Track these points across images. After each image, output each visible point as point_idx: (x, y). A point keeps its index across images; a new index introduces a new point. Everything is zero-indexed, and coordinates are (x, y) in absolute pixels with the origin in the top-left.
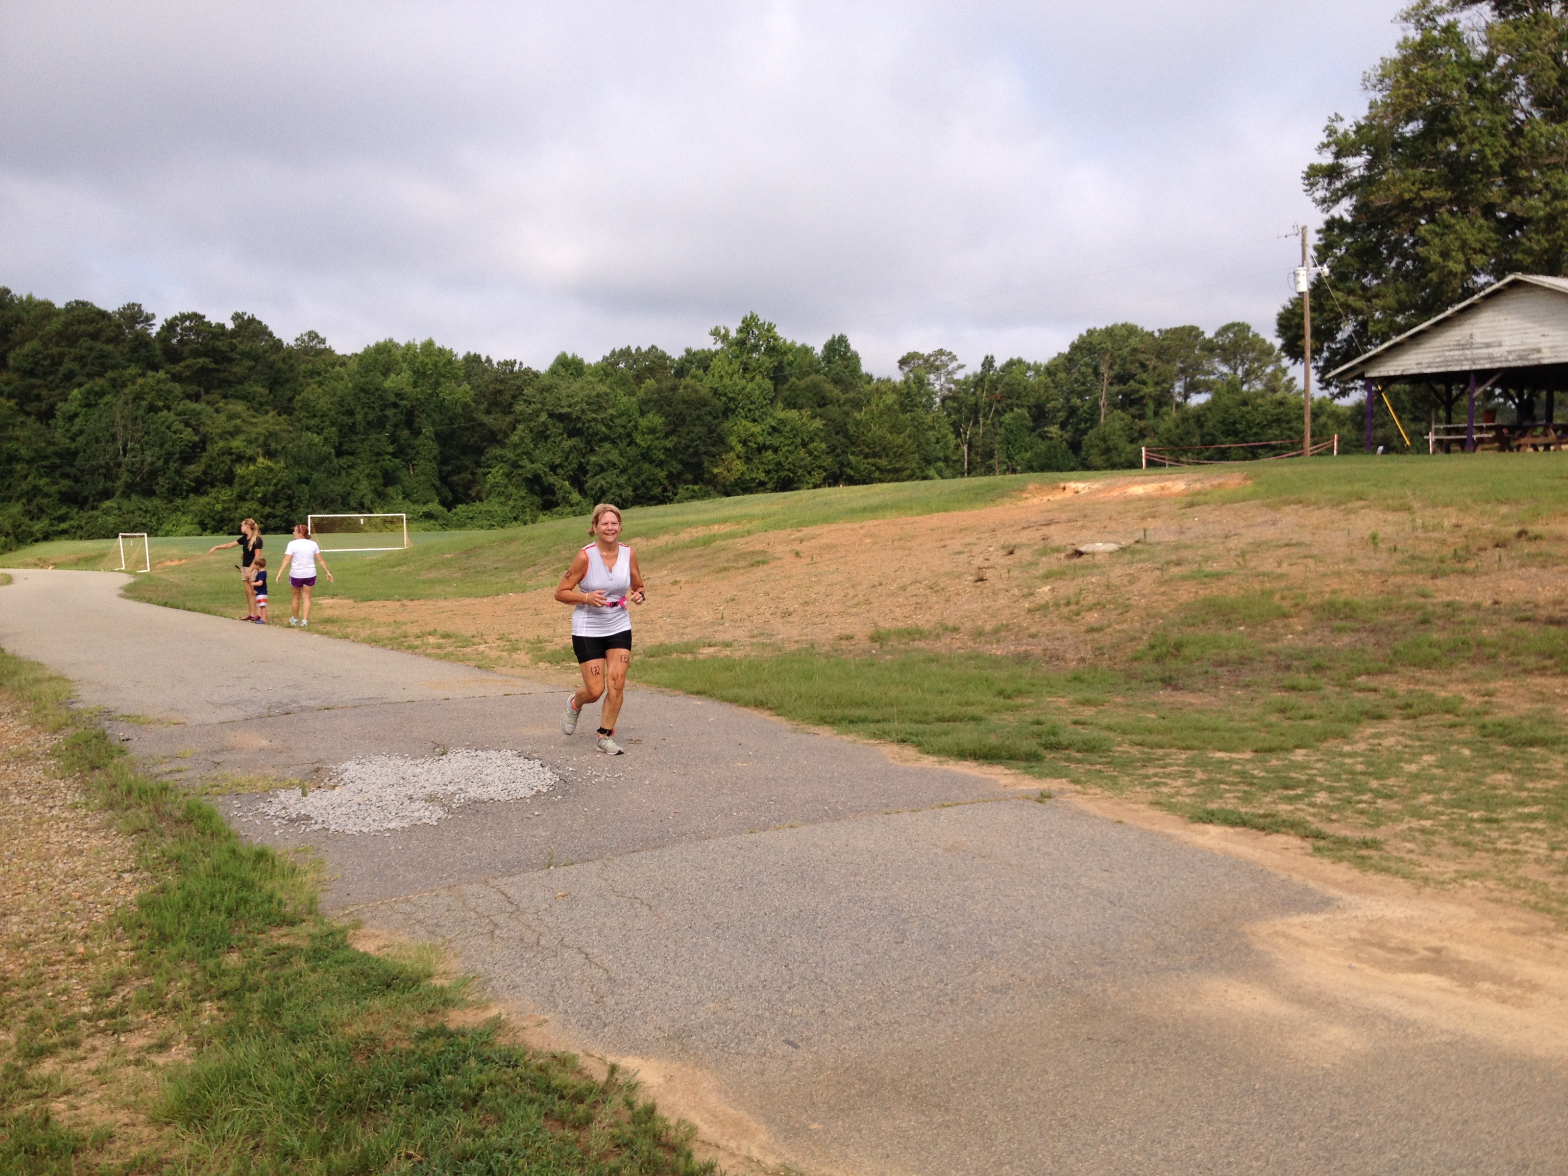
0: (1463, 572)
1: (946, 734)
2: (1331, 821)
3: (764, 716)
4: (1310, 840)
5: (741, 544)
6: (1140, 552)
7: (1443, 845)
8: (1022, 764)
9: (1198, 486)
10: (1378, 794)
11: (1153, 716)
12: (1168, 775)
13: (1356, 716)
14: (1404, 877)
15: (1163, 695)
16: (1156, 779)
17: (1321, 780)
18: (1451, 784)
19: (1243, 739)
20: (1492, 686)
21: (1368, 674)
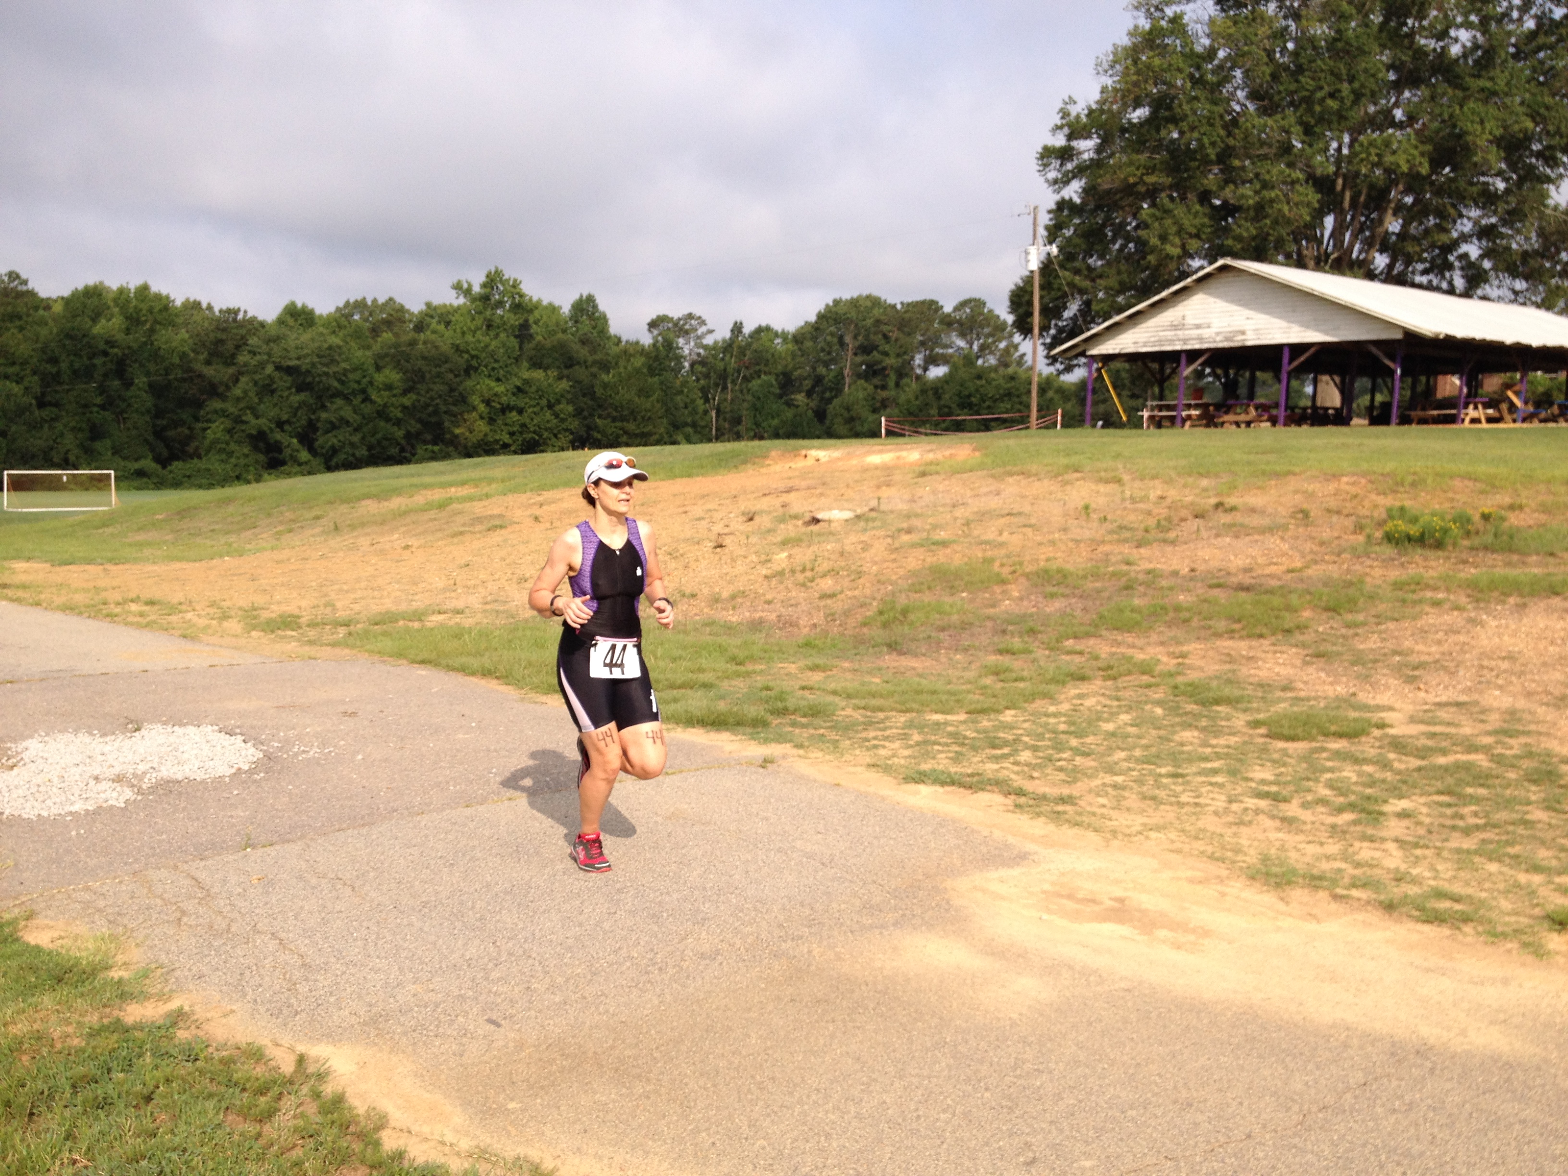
0: (1165, 541)
1: (675, 700)
2: (1032, 778)
3: (493, 684)
4: (1013, 797)
5: (478, 508)
6: (874, 520)
7: (1132, 799)
8: (749, 730)
9: (931, 456)
10: (1077, 751)
11: (877, 680)
12: (886, 738)
13: (1061, 677)
14: (1096, 830)
15: (890, 660)
16: (875, 742)
17: (1026, 739)
18: (1144, 742)
19: (958, 701)
20: (1185, 648)
21: (1076, 637)
